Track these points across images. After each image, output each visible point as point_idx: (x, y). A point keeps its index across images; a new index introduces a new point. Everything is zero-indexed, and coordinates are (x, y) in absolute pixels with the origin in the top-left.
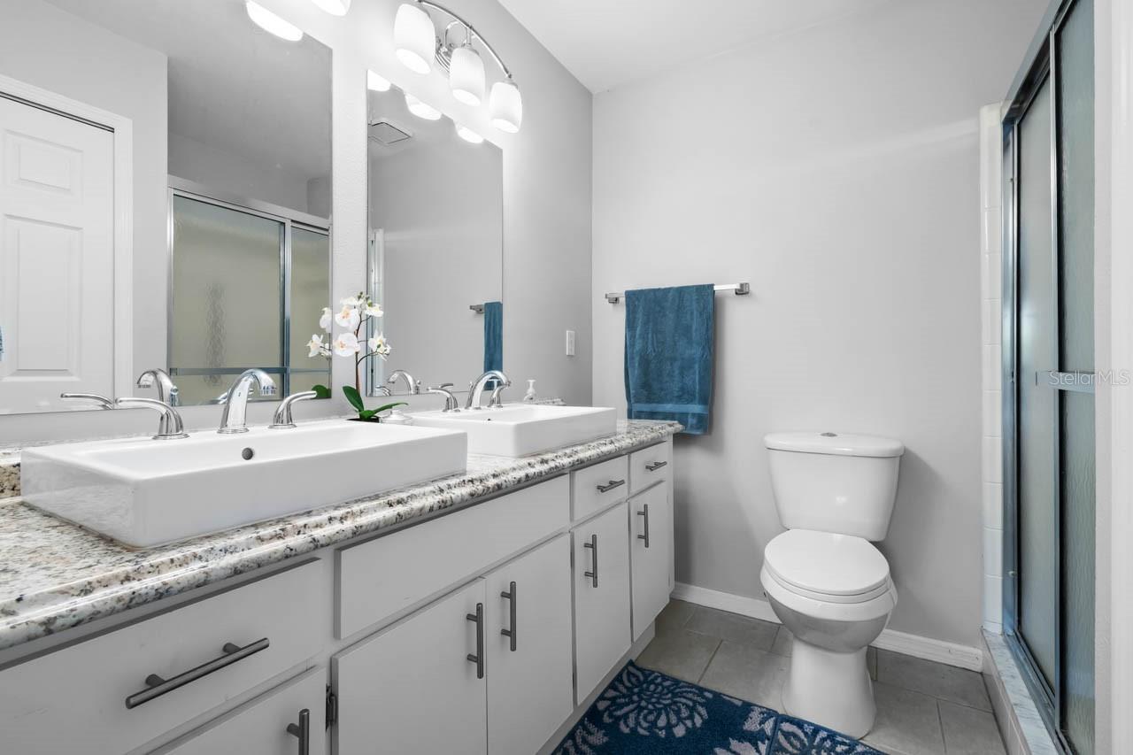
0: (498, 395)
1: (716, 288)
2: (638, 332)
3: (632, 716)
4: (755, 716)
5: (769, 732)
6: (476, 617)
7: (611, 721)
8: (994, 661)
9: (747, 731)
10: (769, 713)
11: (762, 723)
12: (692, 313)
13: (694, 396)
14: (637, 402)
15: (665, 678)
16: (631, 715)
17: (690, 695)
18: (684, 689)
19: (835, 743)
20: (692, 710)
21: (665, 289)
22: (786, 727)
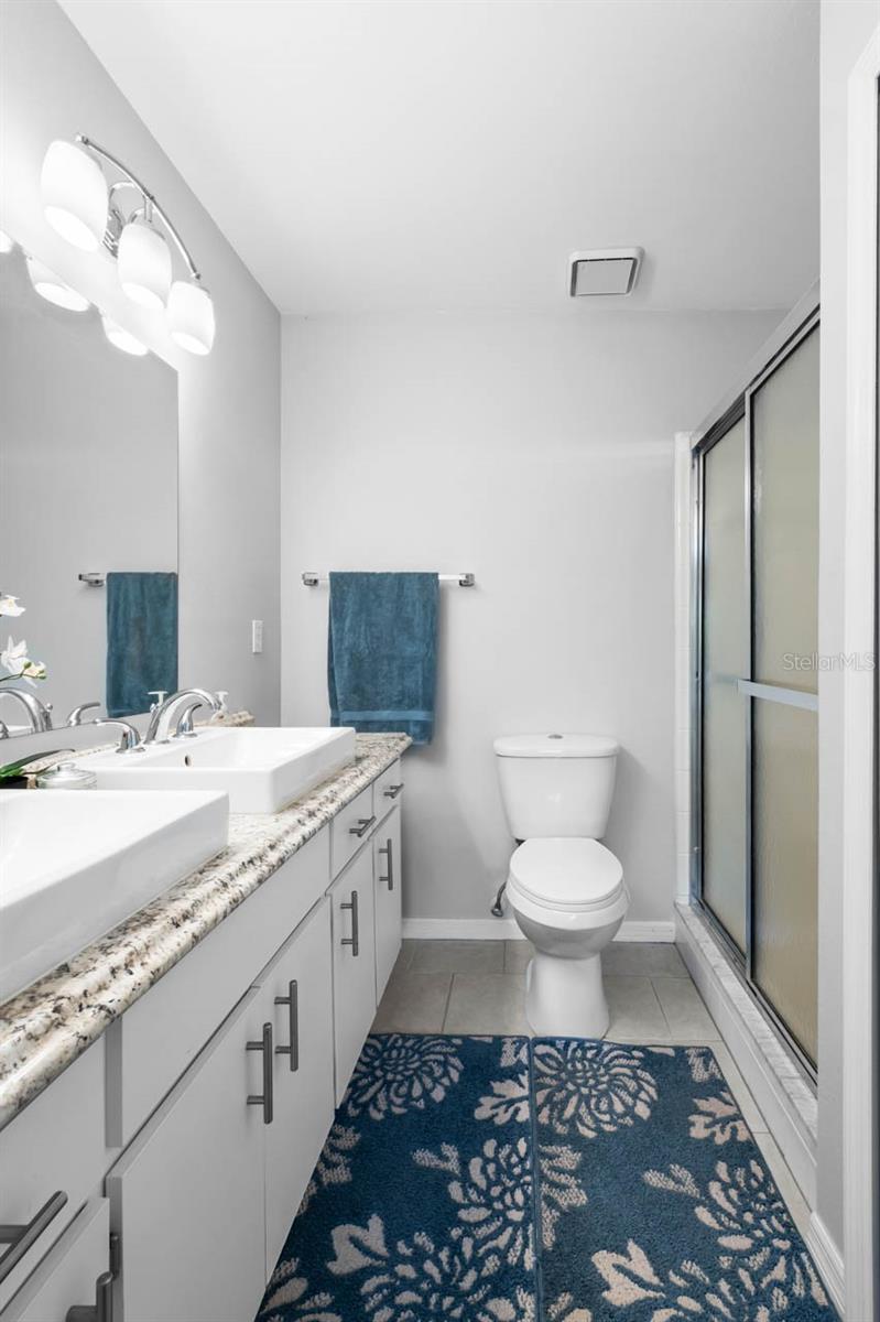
0: (190, 719)
1: (440, 577)
2: (348, 623)
3: (381, 1096)
4: (509, 1048)
5: (525, 1061)
6: (263, 1043)
7: (358, 1111)
8: (691, 932)
9: (505, 1068)
10: (521, 1041)
11: (517, 1053)
12: (414, 605)
13: (417, 702)
14: (345, 710)
15: (405, 1037)
16: (379, 1096)
17: (438, 1049)
18: (431, 1043)
19: (585, 1050)
20: (445, 1064)
21: (382, 574)
22: (541, 1049)
